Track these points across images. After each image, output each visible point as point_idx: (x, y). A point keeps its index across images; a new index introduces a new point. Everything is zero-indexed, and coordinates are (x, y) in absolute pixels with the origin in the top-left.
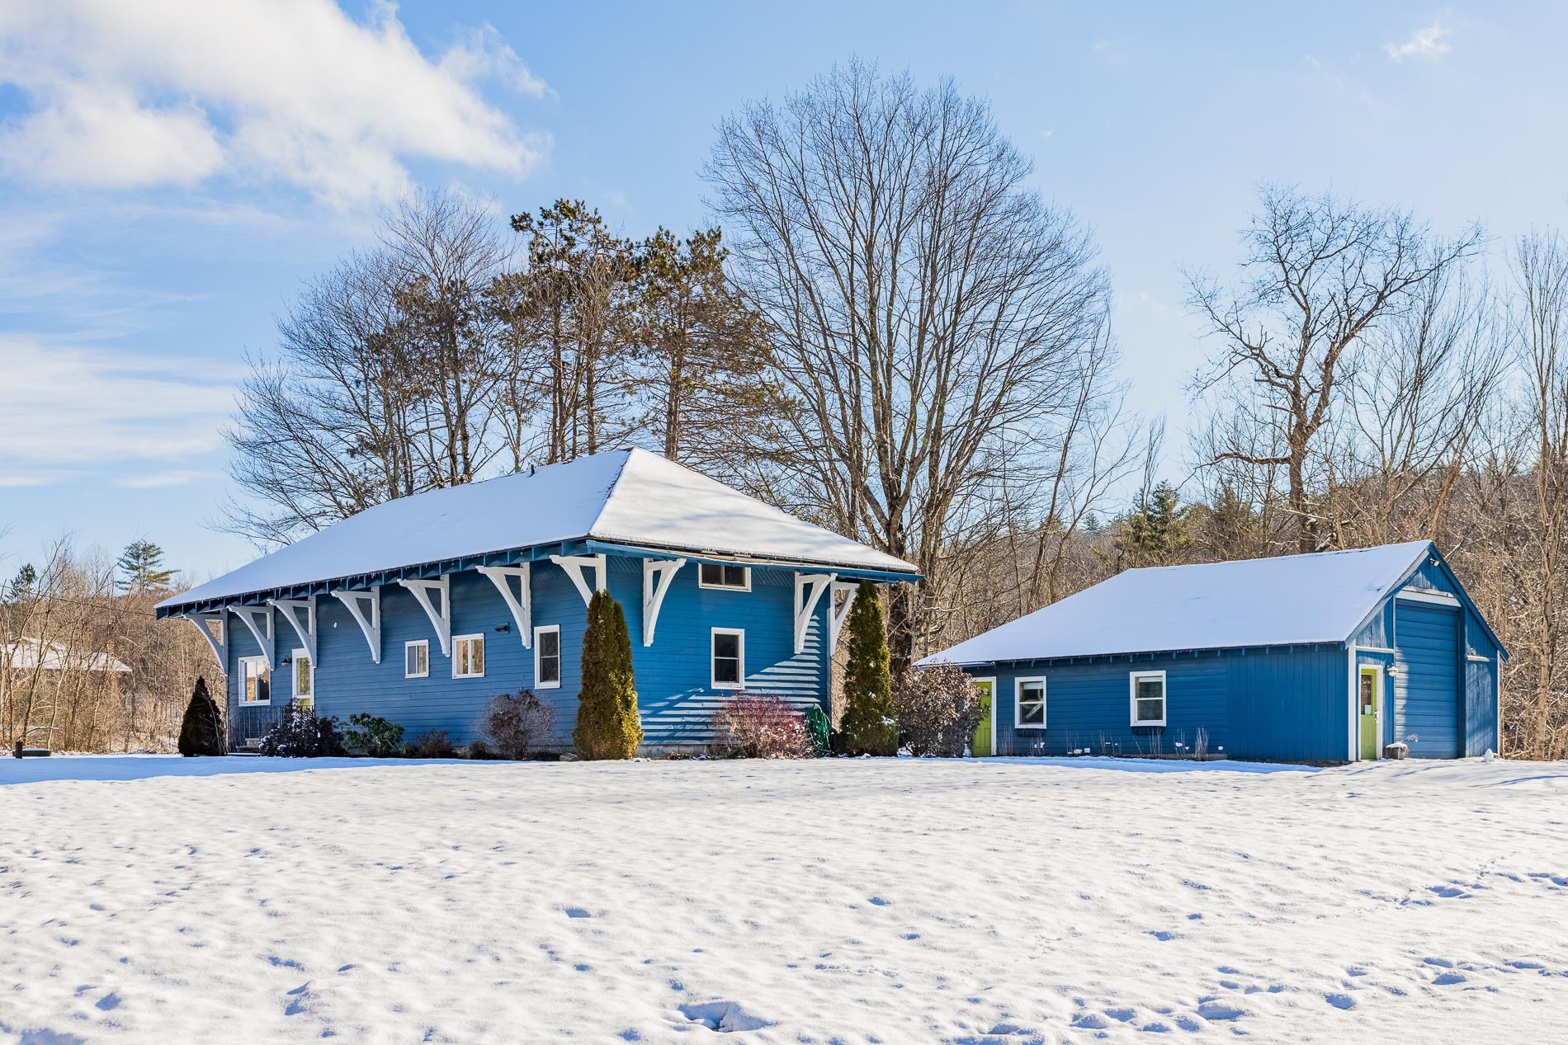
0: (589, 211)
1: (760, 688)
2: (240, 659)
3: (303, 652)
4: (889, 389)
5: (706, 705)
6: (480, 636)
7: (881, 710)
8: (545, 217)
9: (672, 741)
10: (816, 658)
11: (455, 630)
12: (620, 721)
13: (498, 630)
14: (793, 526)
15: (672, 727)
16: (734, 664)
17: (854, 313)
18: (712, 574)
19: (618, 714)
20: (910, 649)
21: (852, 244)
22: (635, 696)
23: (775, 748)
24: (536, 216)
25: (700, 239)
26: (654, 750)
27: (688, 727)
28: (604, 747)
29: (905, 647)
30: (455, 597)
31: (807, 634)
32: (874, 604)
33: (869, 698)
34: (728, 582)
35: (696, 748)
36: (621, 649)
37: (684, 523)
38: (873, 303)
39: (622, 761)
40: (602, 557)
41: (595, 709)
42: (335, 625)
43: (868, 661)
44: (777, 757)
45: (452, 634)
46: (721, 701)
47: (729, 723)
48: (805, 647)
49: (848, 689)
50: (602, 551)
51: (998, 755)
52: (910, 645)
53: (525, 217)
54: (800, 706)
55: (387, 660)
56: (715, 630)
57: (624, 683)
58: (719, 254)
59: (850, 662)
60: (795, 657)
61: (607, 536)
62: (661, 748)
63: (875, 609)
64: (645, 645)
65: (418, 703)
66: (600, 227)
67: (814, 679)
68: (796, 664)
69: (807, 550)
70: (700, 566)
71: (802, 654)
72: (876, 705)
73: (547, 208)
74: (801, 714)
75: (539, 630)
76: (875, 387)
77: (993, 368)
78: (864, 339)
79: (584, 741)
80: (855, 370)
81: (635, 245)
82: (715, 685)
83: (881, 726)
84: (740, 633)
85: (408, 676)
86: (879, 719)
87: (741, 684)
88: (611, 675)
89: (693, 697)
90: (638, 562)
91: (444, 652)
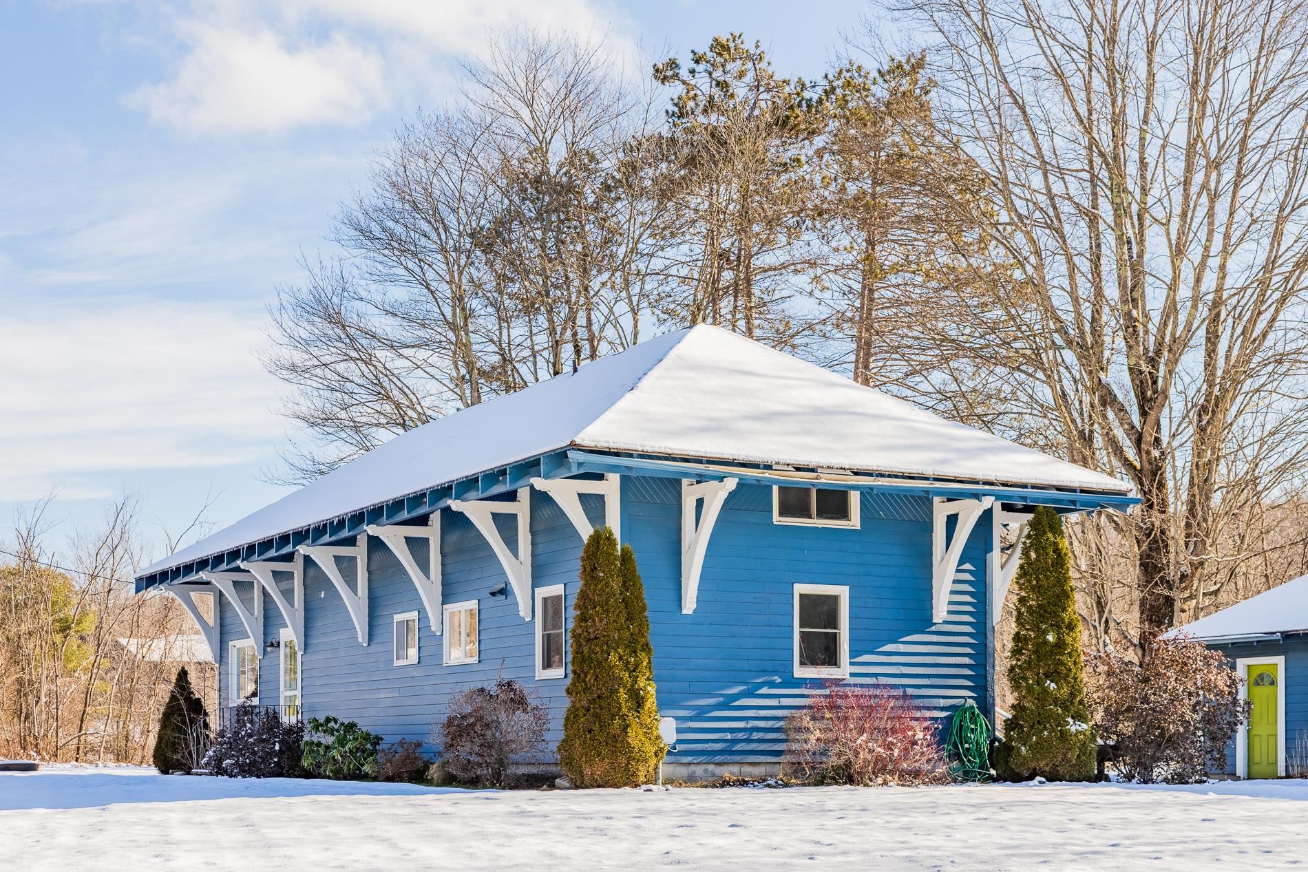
0: (749, 45)
1: (876, 675)
2: (231, 643)
3: (289, 634)
4: (1141, 242)
5: (785, 701)
6: (472, 604)
7: (1066, 709)
8: (697, 62)
9: (729, 758)
10: (968, 629)
11: (447, 597)
12: (625, 727)
13: (493, 594)
14: (928, 427)
15: (729, 736)
16: (833, 639)
17: (1093, 143)
18: (795, 501)
19: (623, 717)
20: (1172, 618)
21: (1090, 43)
22: (652, 689)
23: (882, 769)
24: (686, 63)
25: (897, 69)
26: (699, 770)
27: (756, 736)
28: (599, 768)
29: (1164, 616)
30: (446, 550)
31: (953, 592)
32: (1056, 544)
33: (1045, 691)
34: (821, 514)
35: (769, 768)
36: (630, 618)
37: (745, 425)
38: (1117, 120)
39: (627, 789)
40: (614, 479)
41: (588, 710)
42: (323, 595)
43: (1045, 633)
44: (885, 783)
45: (443, 603)
46: (808, 696)
47: (808, 729)
48: (950, 612)
49: (1015, 677)
50: (614, 468)
51: (1288, 777)
52: (1172, 611)
53: (673, 64)
54: (942, 703)
55: (375, 641)
56: (800, 589)
57: (634, 670)
58: (922, 88)
59: (1018, 634)
60: (933, 629)
61: (602, 444)
62: (711, 767)
63: (1057, 551)
64: (684, 612)
65: (409, 702)
66: (763, 65)
67: (967, 661)
68: (935, 638)
69: (944, 462)
70: (775, 489)
71: (945, 622)
72: (1056, 701)
73: (700, 51)
74: (944, 714)
75: (543, 592)
76: (1122, 240)
77: (1299, 202)
78: (1104, 174)
79: (572, 760)
80: (1093, 221)
81: (808, 84)
82: (799, 672)
83: (1064, 736)
84: (842, 592)
85: (396, 663)
86: (1060, 721)
87: (844, 670)
88: (613, 658)
89: (764, 691)
90: (673, 485)
91: (433, 628)
